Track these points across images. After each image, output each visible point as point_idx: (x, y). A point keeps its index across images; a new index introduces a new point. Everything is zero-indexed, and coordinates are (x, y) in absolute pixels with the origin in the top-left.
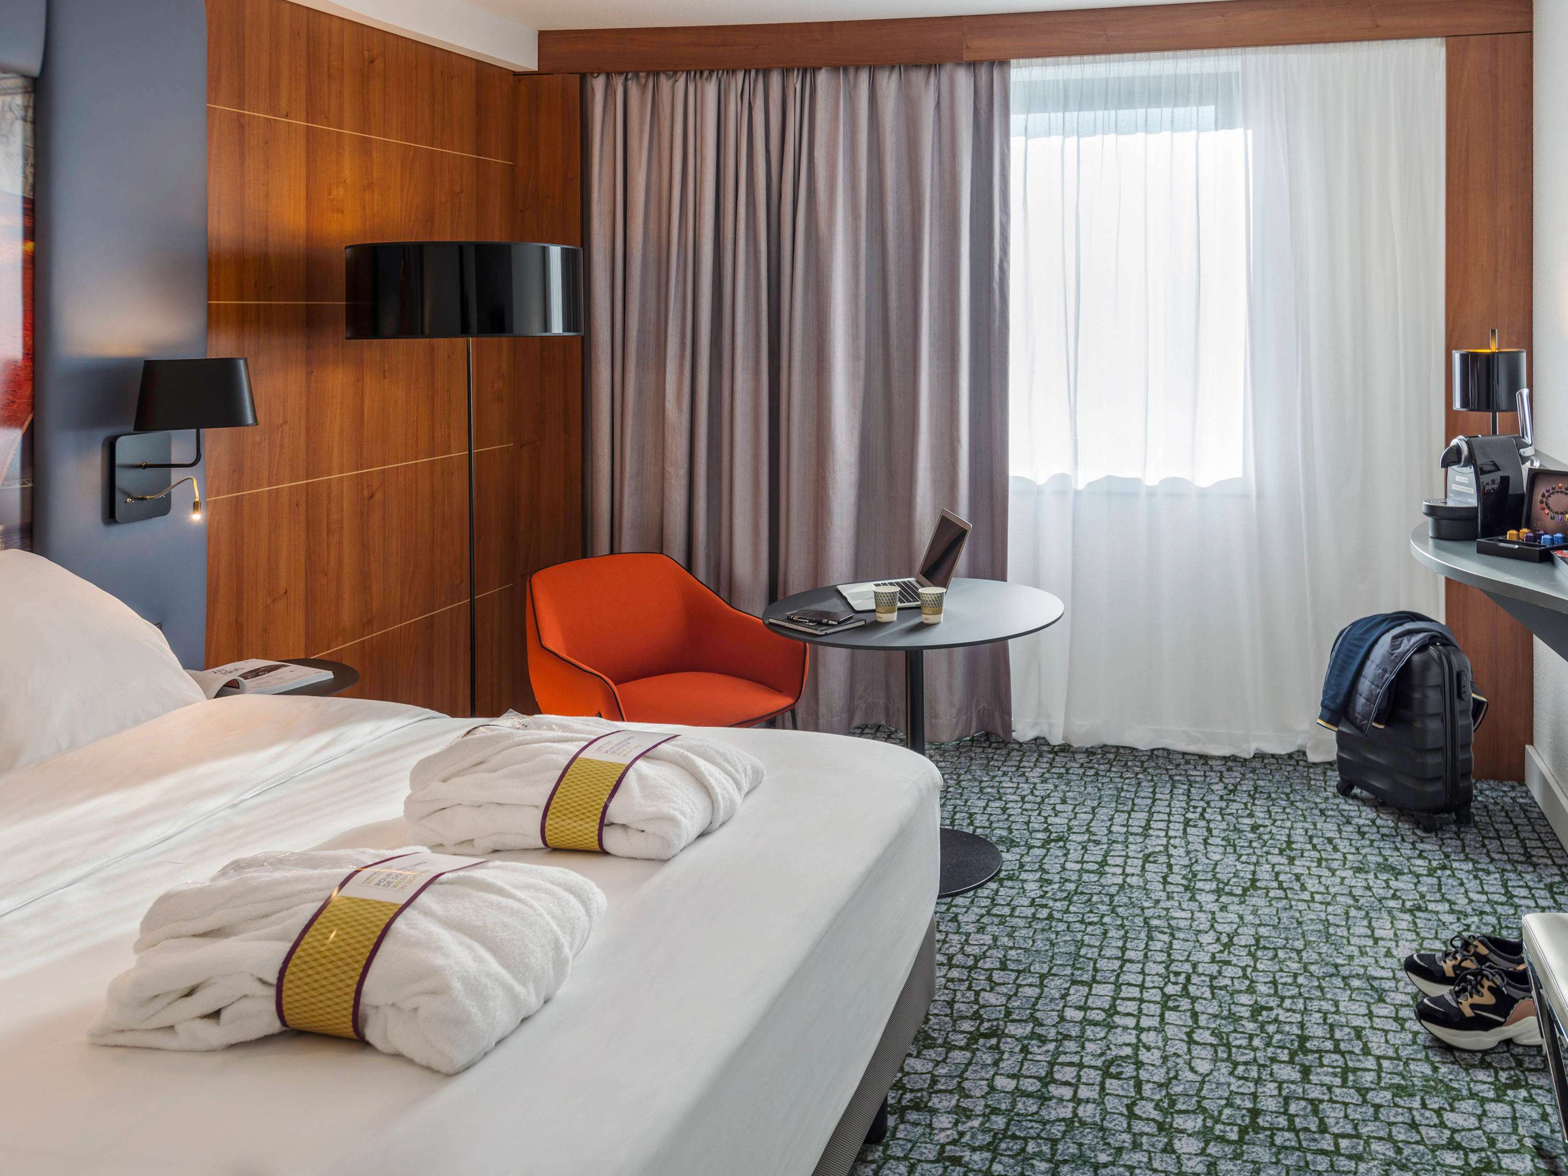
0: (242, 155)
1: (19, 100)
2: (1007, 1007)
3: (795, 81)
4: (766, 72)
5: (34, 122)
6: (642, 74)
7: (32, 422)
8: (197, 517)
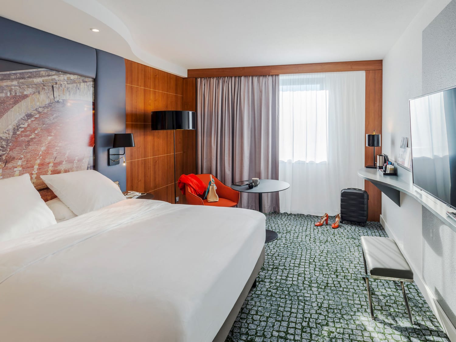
0: (132, 94)
1: (92, 83)
2: (279, 263)
3: (237, 79)
4: (232, 77)
5: (94, 87)
6: (207, 78)
7: (95, 145)
8: (124, 164)
